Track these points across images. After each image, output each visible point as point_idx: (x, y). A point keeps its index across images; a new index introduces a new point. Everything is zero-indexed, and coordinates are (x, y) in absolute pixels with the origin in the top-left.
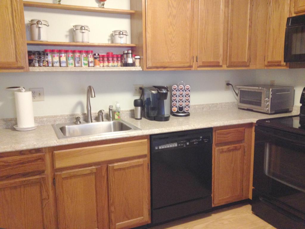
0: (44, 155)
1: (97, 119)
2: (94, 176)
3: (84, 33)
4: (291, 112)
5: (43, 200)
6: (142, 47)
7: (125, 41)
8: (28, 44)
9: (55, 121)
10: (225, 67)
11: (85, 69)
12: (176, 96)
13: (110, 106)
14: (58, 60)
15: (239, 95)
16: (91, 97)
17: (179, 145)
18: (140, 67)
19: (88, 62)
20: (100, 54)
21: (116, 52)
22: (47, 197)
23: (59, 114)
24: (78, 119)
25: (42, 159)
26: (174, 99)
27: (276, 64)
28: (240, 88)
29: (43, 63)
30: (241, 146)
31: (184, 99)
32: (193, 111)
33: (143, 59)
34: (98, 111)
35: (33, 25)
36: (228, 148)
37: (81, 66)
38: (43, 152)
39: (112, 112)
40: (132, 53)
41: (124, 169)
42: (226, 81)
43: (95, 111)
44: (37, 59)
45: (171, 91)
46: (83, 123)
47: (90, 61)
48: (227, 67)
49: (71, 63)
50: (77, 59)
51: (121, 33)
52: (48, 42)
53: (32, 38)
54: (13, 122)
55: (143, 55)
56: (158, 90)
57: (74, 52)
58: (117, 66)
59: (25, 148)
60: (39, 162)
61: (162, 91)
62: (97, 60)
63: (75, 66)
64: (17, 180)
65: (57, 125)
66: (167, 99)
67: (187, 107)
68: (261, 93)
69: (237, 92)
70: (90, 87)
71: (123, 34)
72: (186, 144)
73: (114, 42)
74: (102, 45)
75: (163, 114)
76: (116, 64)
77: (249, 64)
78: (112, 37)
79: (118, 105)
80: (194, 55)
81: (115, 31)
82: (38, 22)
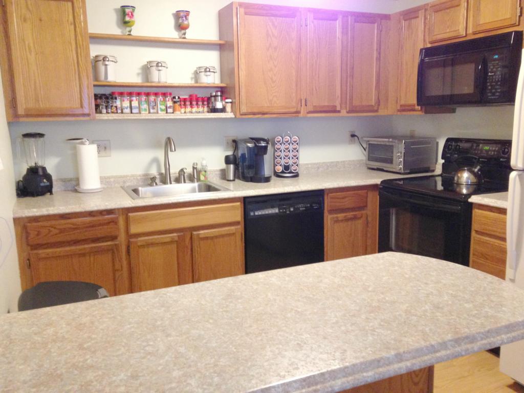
0: (117, 218)
1: (178, 180)
2: (175, 245)
3: (161, 71)
4: (433, 171)
5: (115, 271)
6: (234, 88)
7: (213, 79)
8: (95, 86)
9: (124, 182)
10: (344, 113)
11: (161, 116)
12: (281, 151)
13: (194, 164)
14: (129, 105)
15: (367, 150)
16: (171, 151)
17: (281, 211)
18: (232, 113)
19: (166, 107)
20: (180, 97)
21: (201, 94)
22: (121, 269)
23: (129, 174)
24: (153, 179)
25: (115, 222)
26: (278, 154)
27: (410, 108)
28: (368, 141)
29: (111, 109)
30: (362, 214)
31: (291, 154)
32: (305, 172)
33: (235, 103)
34: (178, 171)
35: (98, 62)
36: (345, 216)
37: (158, 113)
38: (115, 214)
39: (197, 172)
40: (221, 96)
41: (212, 238)
42: (350, 132)
43: (174, 171)
44: (103, 104)
45: (274, 144)
46: (160, 185)
47: (168, 105)
48: (348, 112)
49: (145, 109)
50: (152, 104)
51: (208, 70)
52: (115, 82)
53: (96, 78)
54: (74, 183)
55: (235, 98)
56: (256, 143)
57: (148, 94)
58: (203, 112)
59: (95, 208)
60: (111, 225)
61: (261, 144)
62: (177, 105)
63: (149, 113)
64: (86, 246)
65: (127, 187)
66: (268, 154)
67: (295, 165)
68: (392, 146)
69: (365, 146)
70: (169, 139)
71: (209, 71)
72: (290, 210)
73: (199, 82)
74: (184, 85)
75: (263, 174)
76: (201, 109)
77: (378, 108)
78: (197, 74)
79: (204, 163)
80: (302, 98)
81: (200, 68)
82: (105, 58)
